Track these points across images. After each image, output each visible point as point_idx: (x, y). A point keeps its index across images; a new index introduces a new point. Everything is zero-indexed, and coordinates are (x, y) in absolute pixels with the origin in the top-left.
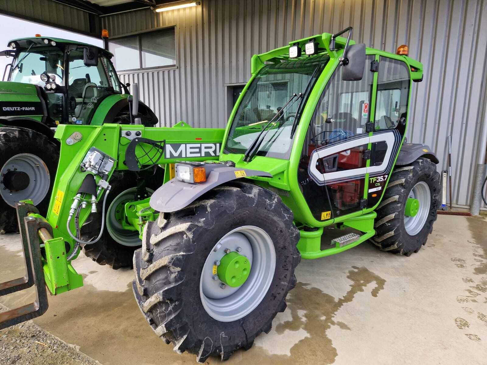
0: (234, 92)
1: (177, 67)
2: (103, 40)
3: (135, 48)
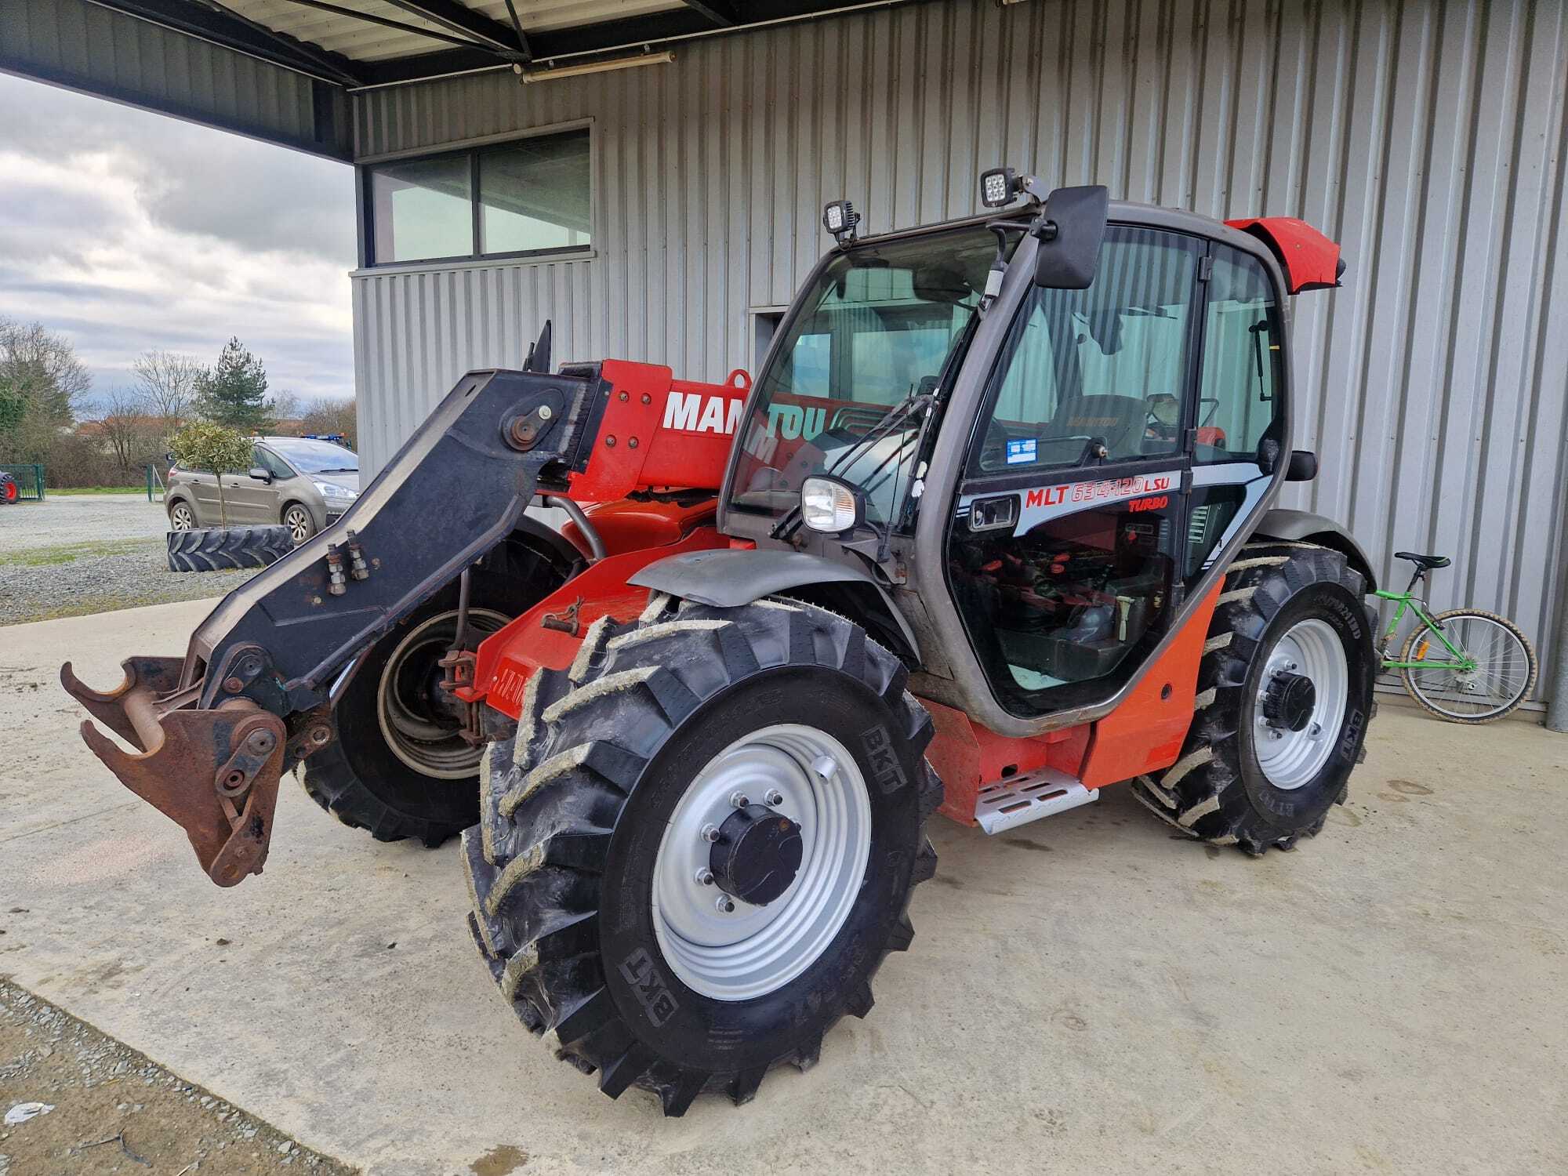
1: (596, 251)
2: (357, 166)
3: (458, 193)
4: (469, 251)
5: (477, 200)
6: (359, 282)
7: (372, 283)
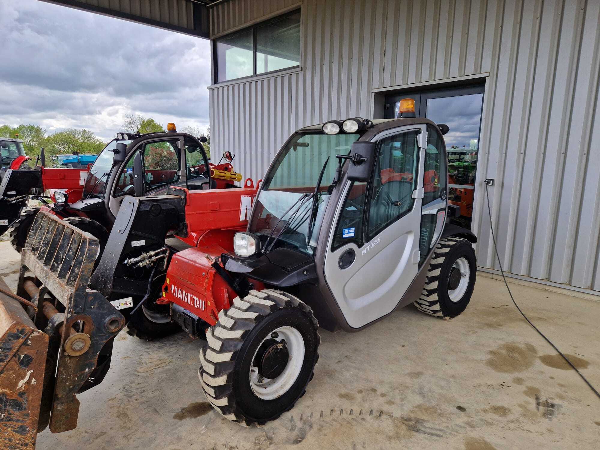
0: (386, 103)
1: (302, 68)
2: (211, 40)
3: (248, 48)
4: (252, 74)
5: (255, 51)
6: (211, 91)
7: (216, 90)
